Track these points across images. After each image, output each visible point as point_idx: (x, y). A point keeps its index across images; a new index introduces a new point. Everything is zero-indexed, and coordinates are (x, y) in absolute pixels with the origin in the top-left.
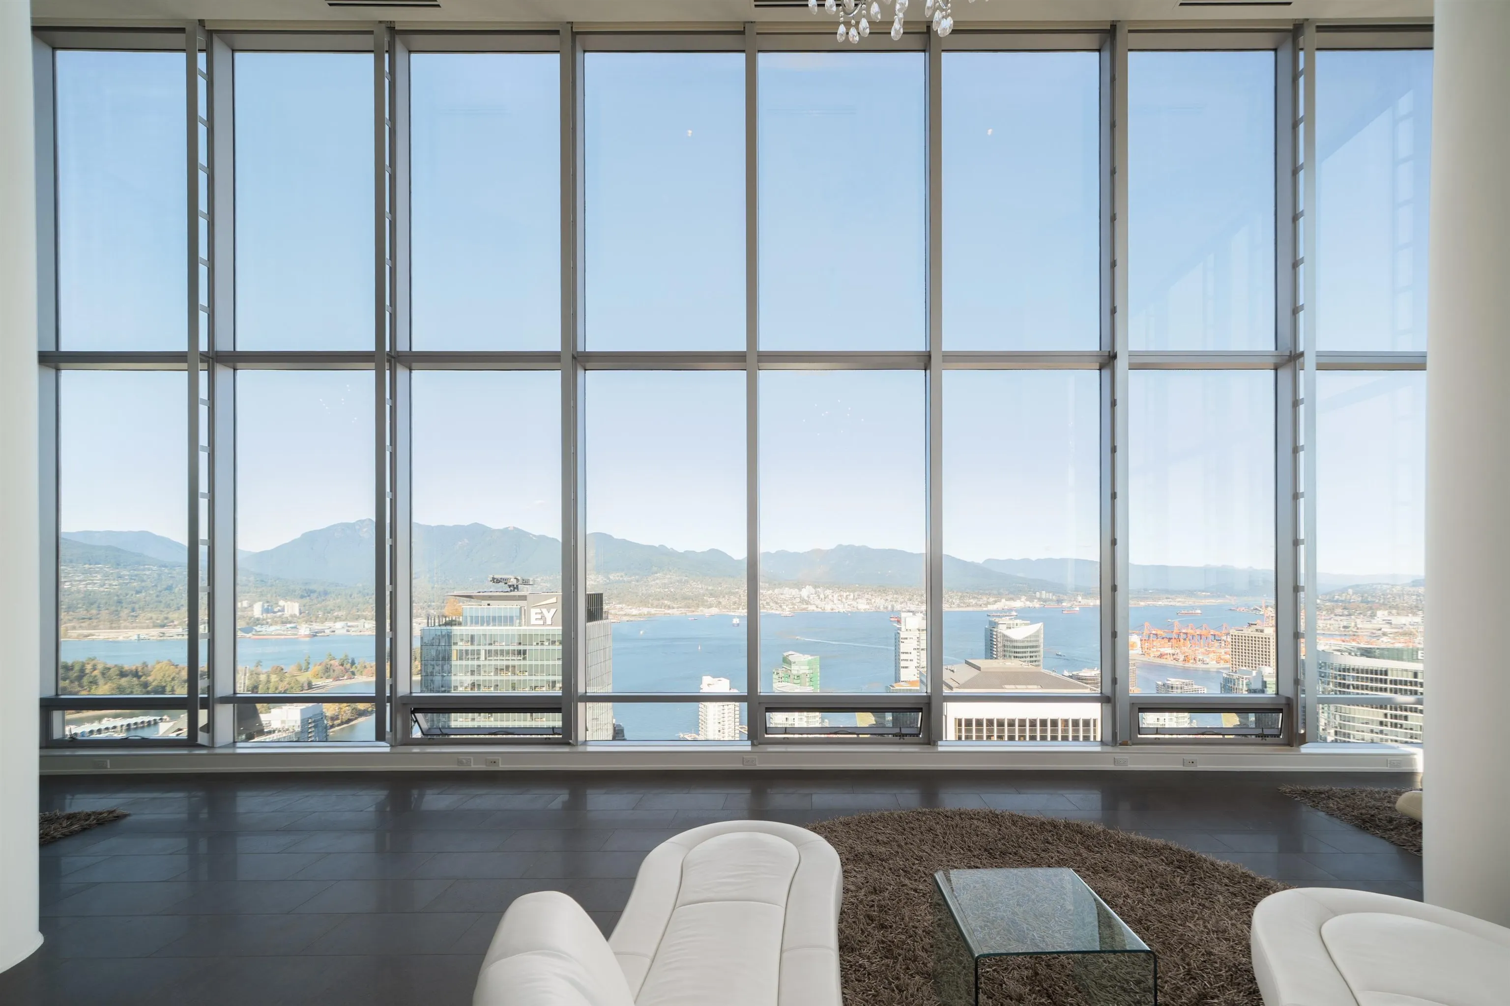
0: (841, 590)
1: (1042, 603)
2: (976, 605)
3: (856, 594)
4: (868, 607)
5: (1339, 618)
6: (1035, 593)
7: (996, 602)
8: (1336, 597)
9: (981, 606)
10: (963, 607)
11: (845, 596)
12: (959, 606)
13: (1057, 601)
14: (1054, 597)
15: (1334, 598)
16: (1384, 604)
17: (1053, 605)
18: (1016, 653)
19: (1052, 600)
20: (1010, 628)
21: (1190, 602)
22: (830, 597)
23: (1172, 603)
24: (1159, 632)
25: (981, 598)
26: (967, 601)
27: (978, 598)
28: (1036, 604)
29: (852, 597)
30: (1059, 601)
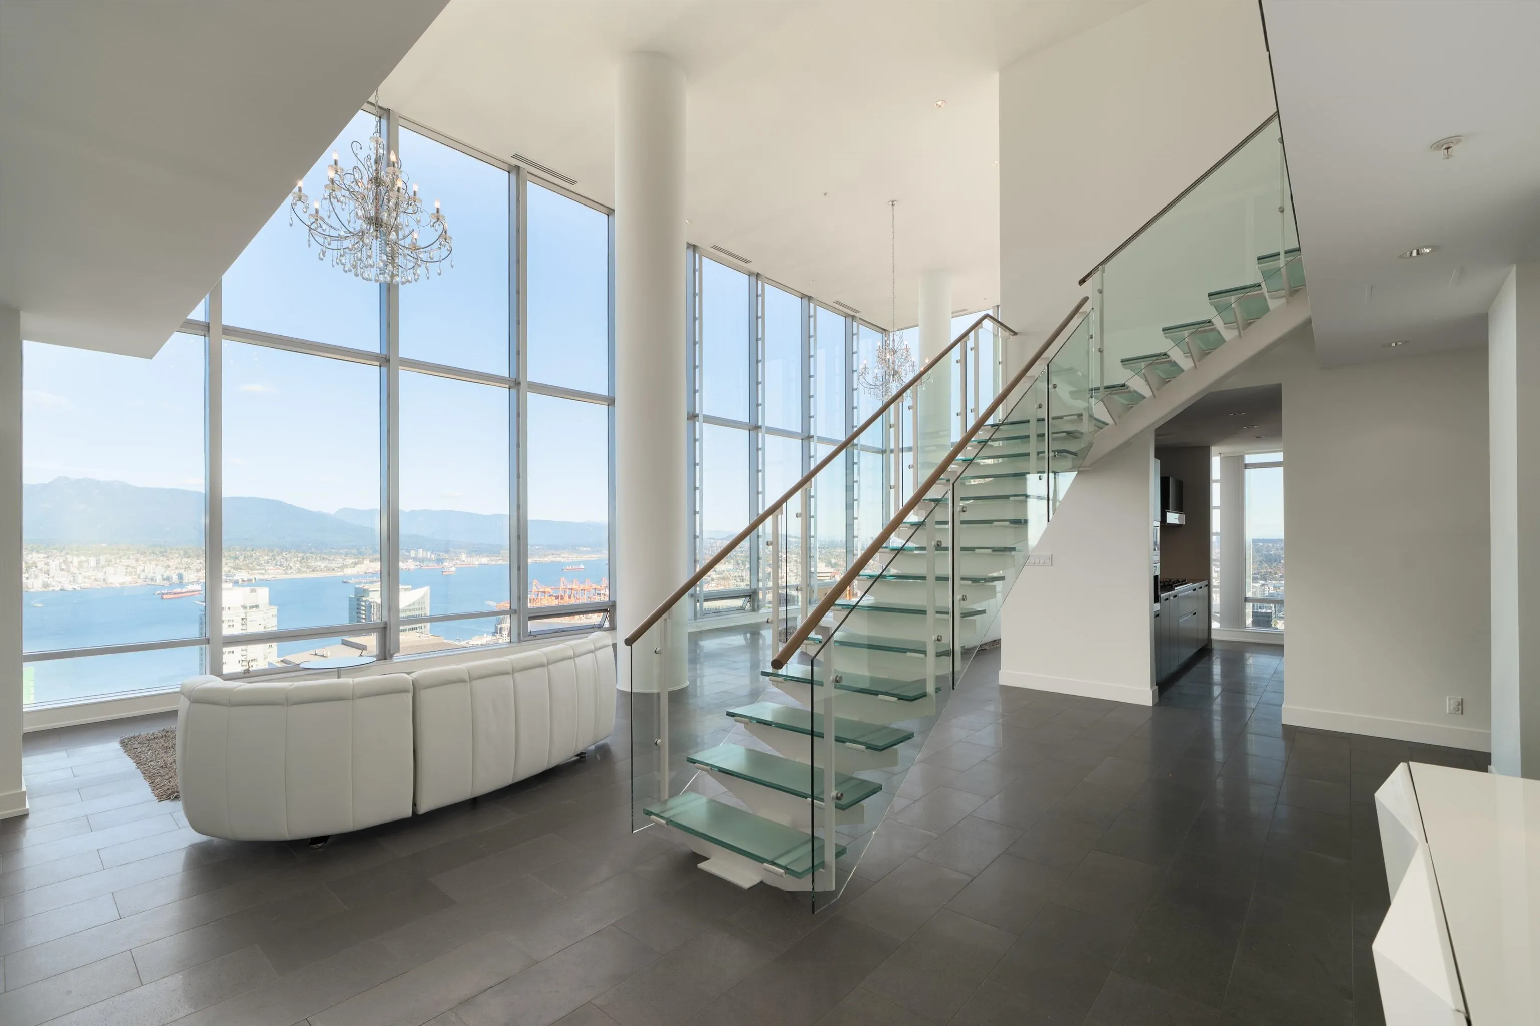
0: (67, 554)
1: (418, 563)
2: (328, 569)
3: (103, 559)
4: (129, 579)
6: (409, 552)
7: (356, 564)
9: (334, 570)
10: (305, 572)
11: (76, 564)
12: (299, 571)
13: (437, 560)
14: (433, 556)
17: (432, 565)
19: (430, 560)
21: (574, 558)
23: (557, 560)
24: (547, 590)
25: (334, 560)
26: (313, 564)
27: (329, 560)
28: (411, 565)
29: (93, 563)
30: (439, 561)
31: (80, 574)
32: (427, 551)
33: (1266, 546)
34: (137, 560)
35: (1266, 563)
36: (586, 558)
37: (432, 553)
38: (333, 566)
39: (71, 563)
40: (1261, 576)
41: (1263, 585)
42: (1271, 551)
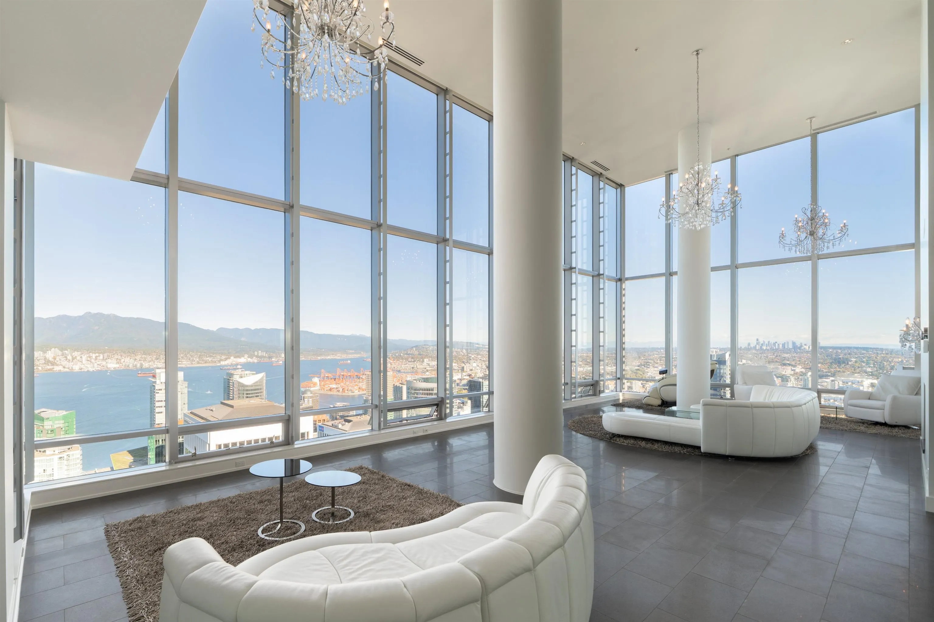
0: (90, 352)
1: (259, 359)
2: (212, 362)
3: (106, 355)
4: (118, 366)
5: (410, 363)
6: (254, 352)
7: (226, 359)
8: (409, 352)
9: (215, 362)
10: (201, 363)
11: (94, 357)
12: (198, 363)
13: (269, 357)
15: (408, 352)
16: (427, 355)
17: (266, 360)
18: (248, 394)
19: (265, 357)
20: (242, 377)
21: (344, 356)
22: (78, 358)
23: (335, 357)
24: (330, 375)
25: (215, 357)
26: (205, 359)
27: (213, 357)
28: (255, 360)
29: (101, 357)
30: (270, 357)
31: (96, 362)
32: (263, 352)
33: (835, 351)
34: (121, 356)
35: (835, 364)
36: (351, 356)
37: (266, 353)
38: (215, 360)
39: (92, 357)
40: (832, 374)
41: (832, 381)
42: (840, 356)
